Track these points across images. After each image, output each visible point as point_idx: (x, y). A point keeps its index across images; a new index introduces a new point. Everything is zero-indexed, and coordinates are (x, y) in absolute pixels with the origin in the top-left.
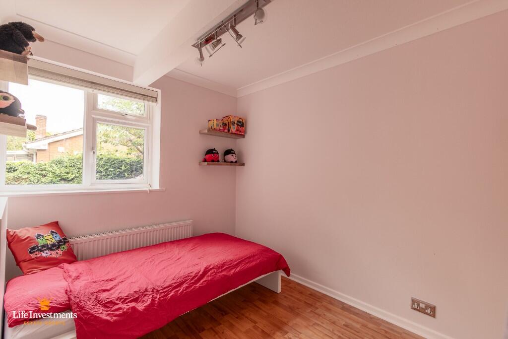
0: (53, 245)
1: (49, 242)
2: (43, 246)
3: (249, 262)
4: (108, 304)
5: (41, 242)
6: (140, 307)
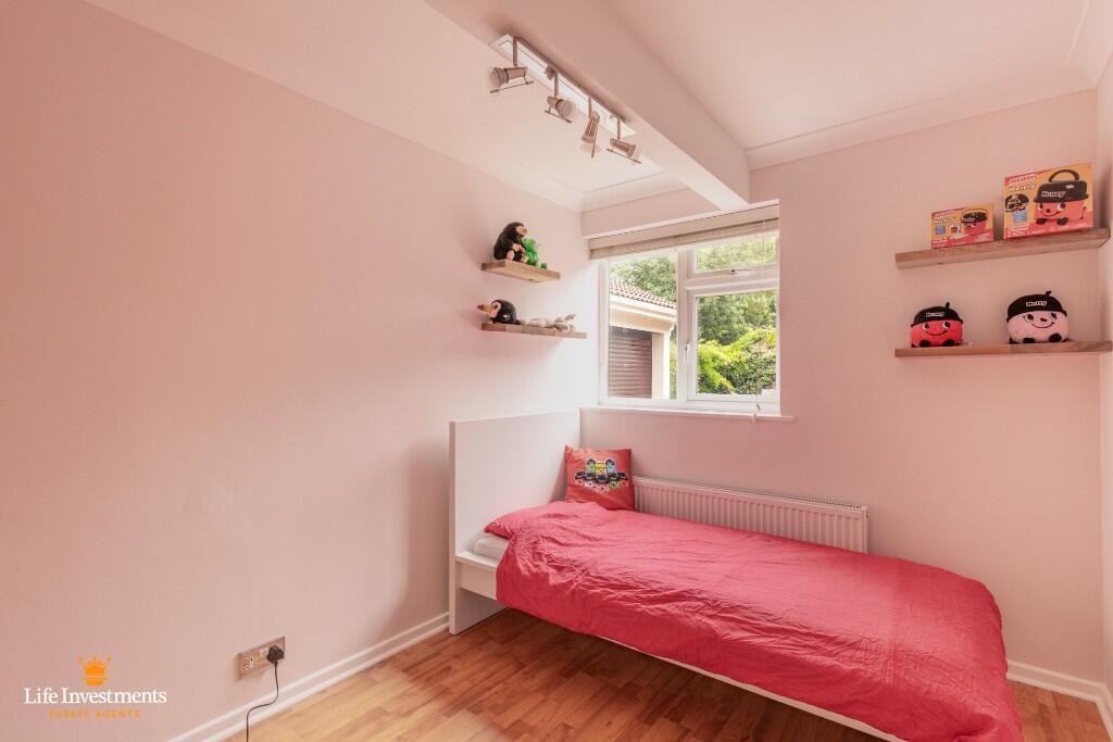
0: (602, 477)
1: (598, 472)
2: (590, 475)
3: (815, 648)
4: (537, 555)
5: (589, 469)
6: (555, 579)
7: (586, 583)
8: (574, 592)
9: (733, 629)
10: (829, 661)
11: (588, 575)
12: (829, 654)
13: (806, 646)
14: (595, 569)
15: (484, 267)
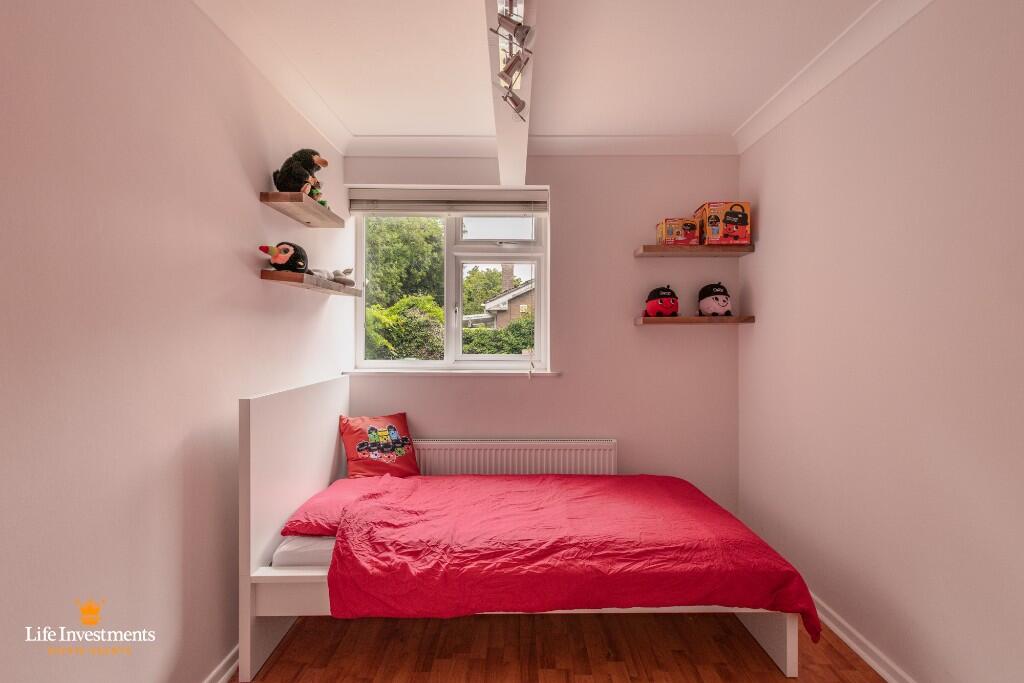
0: (387, 445)
1: (382, 441)
2: (374, 444)
3: (675, 559)
5: (372, 438)
6: (416, 567)
7: (456, 561)
8: (445, 574)
9: (612, 564)
10: (689, 567)
11: (452, 552)
12: (686, 561)
13: (669, 560)
14: (458, 545)
15: (265, 197)
